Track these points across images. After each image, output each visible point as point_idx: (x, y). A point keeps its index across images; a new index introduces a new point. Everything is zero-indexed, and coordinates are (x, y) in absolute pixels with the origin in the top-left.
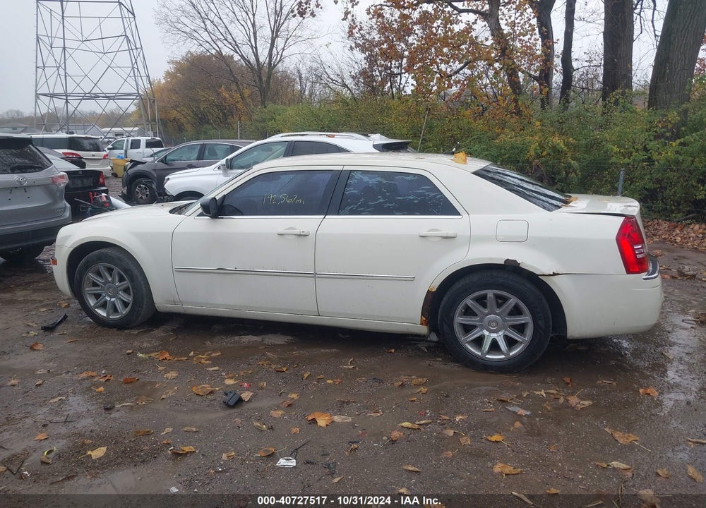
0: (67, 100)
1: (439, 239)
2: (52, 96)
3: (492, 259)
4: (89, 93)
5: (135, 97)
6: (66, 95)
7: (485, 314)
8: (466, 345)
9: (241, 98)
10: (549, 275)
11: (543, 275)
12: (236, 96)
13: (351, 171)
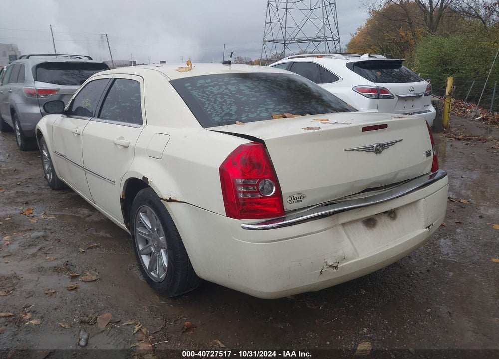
0: (285, 44)
1: (121, 147)
3: (137, 173)
4: (294, 38)
6: (285, 41)
7: (151, 229)
8: (142, 256)
9: (413, 36)
10: (166, 200)
11: (162, 199)
12: (410, 34)
13: (115, 79)
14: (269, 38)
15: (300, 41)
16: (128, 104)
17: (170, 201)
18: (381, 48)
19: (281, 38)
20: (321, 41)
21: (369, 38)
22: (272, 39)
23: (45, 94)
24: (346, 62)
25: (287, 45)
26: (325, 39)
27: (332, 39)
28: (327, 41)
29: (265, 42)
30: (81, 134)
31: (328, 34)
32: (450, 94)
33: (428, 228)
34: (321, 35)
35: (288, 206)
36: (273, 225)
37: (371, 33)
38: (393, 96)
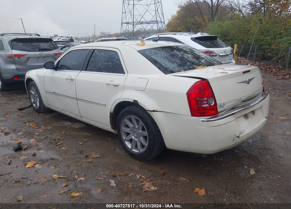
0: (133, 25)
1: (113, 86)
2: (128, 23)
3: (129, 99)
4: (139, 21)
5: (155, 22)
6: (133, 23)
7: (132, 127)
8: (125, 142)
9: (203, 20)
10: (151, 111)
11: (149, 111)
12: (202, 19)
13: (95, 50)
14: (125, 21)
15: (142, 23)
16: (110, 63)
17: (154, 111)
18: (186, 27)
19: (131, 21)
20: (155, 23)
21: (179, 21)
22: (126, 22)
23: (18, 57)
24: (190, 37)
25: (135, 25)
26: (157, 22)
27: (160, 22)
28: (158, 23)
29: (122, 23)
30: (74, 80)
31: (158, 19)
32: (236, 53)
33: (266, 118)
34: (154, 19)
35: (219, 110)
36: (215, 119)
37: (180, 18)
38: (217, 55)
